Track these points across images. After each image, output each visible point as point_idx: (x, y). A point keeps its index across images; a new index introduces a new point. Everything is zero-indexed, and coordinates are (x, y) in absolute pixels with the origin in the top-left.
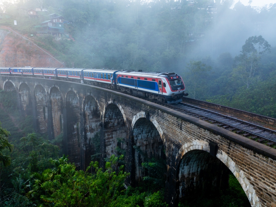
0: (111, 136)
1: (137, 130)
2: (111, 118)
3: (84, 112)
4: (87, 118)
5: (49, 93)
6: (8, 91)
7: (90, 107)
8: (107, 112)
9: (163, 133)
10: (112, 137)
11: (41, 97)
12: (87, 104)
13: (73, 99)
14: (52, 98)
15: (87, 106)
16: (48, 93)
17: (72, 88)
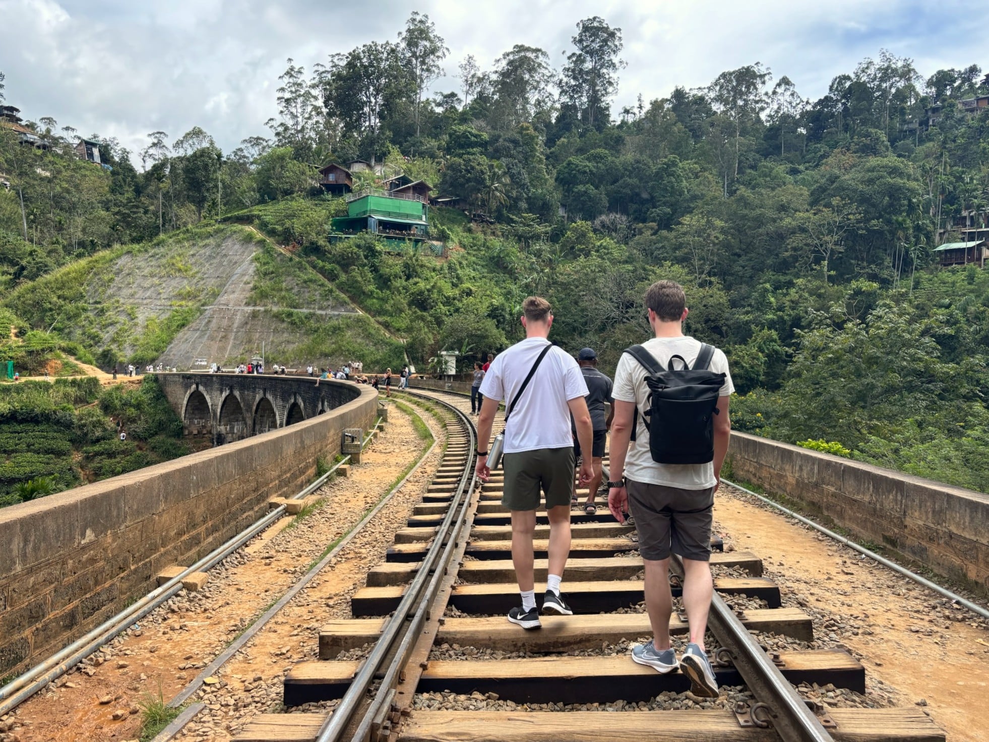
6: (199, 423)
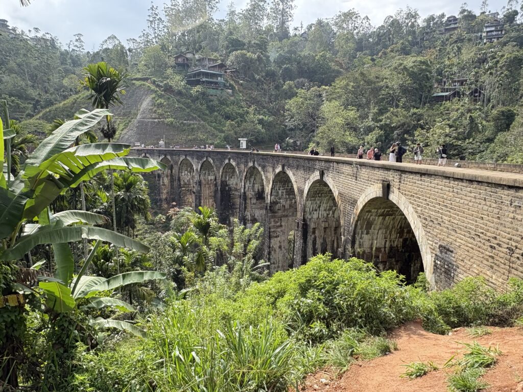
0: (279, 224)
1: (311, 204)
2: (280, 196)
3: (245, 193)
4: (249, 201)
5: (199, 170)
7: (253, 186)
8: (275, 187)
9: (339, 193)
10: (281, 226)
11: (188, 179)
12: (250, 181)
13: (232, 178)
14: (202, 177)
15: (250, 184)
16: (197, 170)
17: (229, 160)
